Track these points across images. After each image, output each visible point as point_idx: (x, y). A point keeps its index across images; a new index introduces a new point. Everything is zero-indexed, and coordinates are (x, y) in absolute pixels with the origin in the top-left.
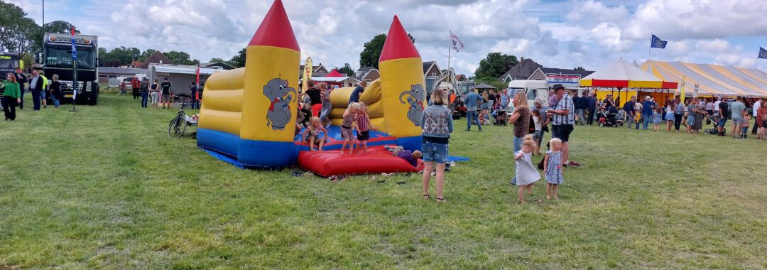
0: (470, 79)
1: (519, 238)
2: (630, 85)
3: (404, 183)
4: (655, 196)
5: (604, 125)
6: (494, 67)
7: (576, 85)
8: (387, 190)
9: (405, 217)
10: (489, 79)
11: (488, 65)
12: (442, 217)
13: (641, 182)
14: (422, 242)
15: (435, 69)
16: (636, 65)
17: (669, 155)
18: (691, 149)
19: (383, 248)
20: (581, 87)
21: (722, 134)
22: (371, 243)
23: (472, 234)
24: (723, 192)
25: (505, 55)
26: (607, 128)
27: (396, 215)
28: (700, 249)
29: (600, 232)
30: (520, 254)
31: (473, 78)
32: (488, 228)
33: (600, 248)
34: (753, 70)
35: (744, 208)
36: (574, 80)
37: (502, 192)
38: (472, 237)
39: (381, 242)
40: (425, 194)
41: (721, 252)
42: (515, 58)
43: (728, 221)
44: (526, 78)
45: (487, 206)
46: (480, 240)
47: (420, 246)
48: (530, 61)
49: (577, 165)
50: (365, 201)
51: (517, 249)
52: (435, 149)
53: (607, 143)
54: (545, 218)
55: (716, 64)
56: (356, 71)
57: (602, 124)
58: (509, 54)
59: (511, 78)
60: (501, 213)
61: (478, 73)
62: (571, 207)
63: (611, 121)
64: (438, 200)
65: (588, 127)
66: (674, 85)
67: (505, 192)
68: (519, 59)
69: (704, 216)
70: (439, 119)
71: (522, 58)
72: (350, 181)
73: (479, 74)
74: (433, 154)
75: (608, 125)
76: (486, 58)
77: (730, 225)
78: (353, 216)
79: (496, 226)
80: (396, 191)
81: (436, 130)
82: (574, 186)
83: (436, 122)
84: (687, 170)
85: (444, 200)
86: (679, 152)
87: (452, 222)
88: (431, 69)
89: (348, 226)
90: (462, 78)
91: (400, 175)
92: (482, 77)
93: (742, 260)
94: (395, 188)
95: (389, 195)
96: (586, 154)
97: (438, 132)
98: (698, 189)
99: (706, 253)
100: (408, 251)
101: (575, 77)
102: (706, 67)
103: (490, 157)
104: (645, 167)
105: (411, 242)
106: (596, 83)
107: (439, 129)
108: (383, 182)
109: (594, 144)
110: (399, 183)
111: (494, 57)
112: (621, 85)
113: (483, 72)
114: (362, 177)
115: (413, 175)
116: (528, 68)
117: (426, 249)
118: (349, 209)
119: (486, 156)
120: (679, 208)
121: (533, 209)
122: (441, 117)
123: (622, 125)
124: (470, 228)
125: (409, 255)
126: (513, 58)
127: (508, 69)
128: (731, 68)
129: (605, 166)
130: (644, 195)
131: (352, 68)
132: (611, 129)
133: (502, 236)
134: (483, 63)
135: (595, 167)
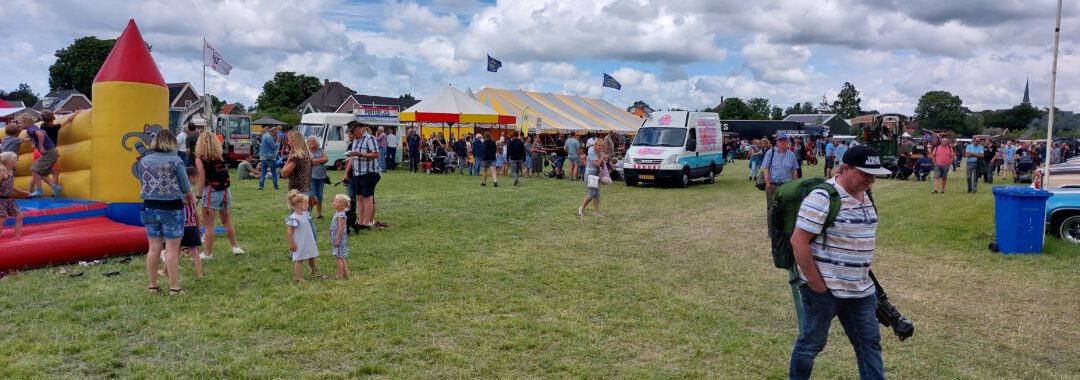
0: (251, 110)
1: (283, 327)
2: (462, 120)
3: (117, 273)
4: (469, 255)
5: (431, 172)
6: (286, 93)
7: (395, 119)
8: (86, 286)
9: (111, 323)
10: (278, 110)
11: (277, 90)
12: (173, 315)
13: (458, 240)
14: (136, 352)
15: (190, 94)
16: (472, 95)
17: (499, 204)
18: (523, 196)
19: (69, 370)
20: (401, 122)
21: (561, 176)
22: (48, 366)
23: (217, 331)
24: (543, 243)
25: (302, 76)
26: (434, 176)
27: (96, 320)
28: (501, 309)
29: (393, 306)
30: (281, 348)
31: (255, 109)
32: (241, 321)
33: (389, 325)
34: (600, 101)
35: (559, 259)
36: (392, 113)
37: (274, 270)
38: (216, 335)
39: (66, 361)
40: (151, 286)
41: (520, 310)
42: (317, 80)
43: (538, 275)
44: (333, 110)
45: (248, 292)
46: (229, 337)
47: (132, 359)
48: (338, 85)
49: (385, 225)
50: (44, 306)
51: (280, 342)
52: (159, 218)
53: (432, 195)
54: (327, 298)
55: (565, 93)
56: (41, 97)
57: (428, 171)
58: (308, 74)
59: (312, 109)
60: (266, 299)
61: (261, 101)
62: (365, 280)
63: (440, 166)
64: (172, 293)
65: (411, 175)
66: (512, 120)
67: (278, 271)
68: (322, 82)
69: (515, 272)
70: (160, 173)
71: (327, 81)
72: (18, 279)
73: (263, 104)
74: (159, 227)
75: (435, 172)
76: (272, 79)
77: (539, 278)
78: (19, 330)
79: (255, 316)
80: (101, 287)
81: (157, 189)
82: (376, 254)
83: (157, 178)
84: (513, 221)
85: (182, 292)
86: (509, 200)
87: (190, 321)
88: (181, 94)
89: (9, 346)
90: (237, 109)
91: (110, 262)
92: (270, 107)
93: (538, 316)
94: (98, 281)
95: (88, 293)
96: (400, 210)
97: (161, 193)
98: (518, 242)
99: (505, 312)
100: (110, 368)
101: (394, 108)
102: (549, 97)
103: (265, 224)
104: (467, 222)
105: (117, 355)
106: (421, 117)
107: (161, 187)
108: (81, 274)
109: (413, 197)
110: (109, 275)
111: (285, 78)
112: (451, 119)
113: (270, 100)
114: (41, 271)
115: (136, 261)
116: (334, 95)
117: (139, 362)
118: (13, 322)
119: (260, 224)
120: (492, 266)
121: (313, 288)
122: (163, 169)
123: (453, 170)
124: (215, 324)
125: (110, 373)
126: (314, 80)
127: (307, 96)
128: (577, 98)
129: (419, 225)
130: (457, 255)
131: (35, 92)
132: (439, 176)
133: (261, 329)
134: (268, 87)
135: (408, 226)
